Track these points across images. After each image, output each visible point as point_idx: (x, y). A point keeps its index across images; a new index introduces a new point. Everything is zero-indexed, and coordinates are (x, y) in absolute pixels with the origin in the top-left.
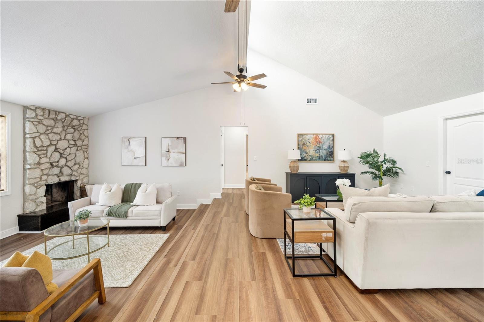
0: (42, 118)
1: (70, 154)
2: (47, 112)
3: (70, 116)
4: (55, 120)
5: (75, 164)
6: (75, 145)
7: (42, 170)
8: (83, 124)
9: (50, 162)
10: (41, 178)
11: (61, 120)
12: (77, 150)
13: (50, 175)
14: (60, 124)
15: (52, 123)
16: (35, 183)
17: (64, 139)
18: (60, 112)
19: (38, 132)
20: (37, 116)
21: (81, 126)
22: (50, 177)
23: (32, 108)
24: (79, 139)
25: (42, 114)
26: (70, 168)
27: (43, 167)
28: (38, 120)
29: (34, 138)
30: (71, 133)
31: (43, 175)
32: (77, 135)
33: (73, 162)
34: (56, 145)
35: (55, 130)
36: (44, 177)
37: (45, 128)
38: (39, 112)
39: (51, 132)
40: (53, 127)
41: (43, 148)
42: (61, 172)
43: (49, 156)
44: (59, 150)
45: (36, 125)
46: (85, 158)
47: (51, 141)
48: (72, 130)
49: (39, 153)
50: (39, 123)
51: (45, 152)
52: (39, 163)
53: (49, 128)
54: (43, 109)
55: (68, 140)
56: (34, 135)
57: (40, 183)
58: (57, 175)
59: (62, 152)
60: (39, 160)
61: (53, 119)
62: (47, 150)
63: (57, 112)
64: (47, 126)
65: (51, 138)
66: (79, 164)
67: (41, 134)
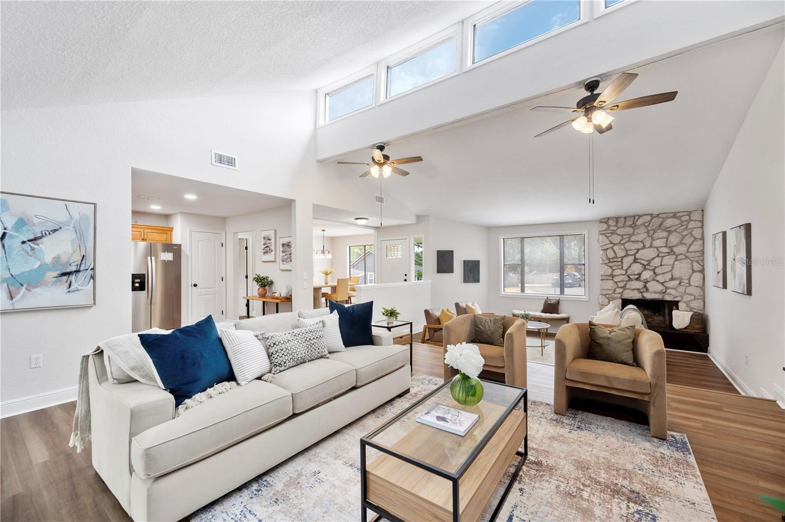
0: (615, 228)
1: (661, 265)
2: (622, 220)
3: (660, 216)
4: (634, 226)
5: (672, 279)
6: (671, 252)
7: (616, 283)
8: (690, 221)
9: (628, 274)
10: (615, 291)
11: (643, 224)
12: (676, 260)
13: (628, 289)
14: (642, 230)
15: (629, 230)
16: (606, 294)
17: (651, 246)
18: (640, 216)
19: (611, 243)
20: (609, 226)
21: (682, 226)
22: (627, 291)
23: (603, 221)
24: (681, 243)
25: (614, 224)
26: (662, 284)
27: (616, 279)
28: (610, 232)
29: (606, 250)
30: (662, 238)
31: (618, 287)
32: (674, 239)
33: (668, 276)
34: (635, 255)
35: (634, 238)
36: (620, 290)
37: (619, 238)
38: (611, 222)
39: (629, 241)
40: (630, 236)
41: (615, 260)
42: (645, 287)
43: (625, 267)
44: (639, 261)
45: (609, 236)
46: (694, 271)
47: (627, 251)
48: (665, 234)
49: (611, 264)
50: (613, 234)
51: (620, 263)
52: (612, 276)
53: (625, 237)
54: (617, 219)
55: (657, 248)
56: (606, 247)
57: (613, 295)
58: (638, 289)
59: (646, 263)
60: (612, 272)
61: (630, 226)
62: (622, 261)
63: (635, 217)
64: (622, 236)
65: (628, 248)
66: (680, 279)
67: (615, 245)
